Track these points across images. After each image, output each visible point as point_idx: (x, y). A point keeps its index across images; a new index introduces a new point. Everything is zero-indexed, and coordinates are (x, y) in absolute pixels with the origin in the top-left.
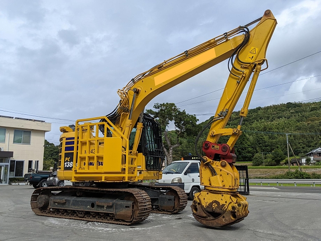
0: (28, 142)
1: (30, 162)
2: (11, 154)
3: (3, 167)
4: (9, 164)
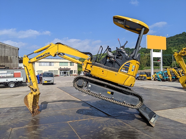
0: (73, 65)
1: (74, 70)
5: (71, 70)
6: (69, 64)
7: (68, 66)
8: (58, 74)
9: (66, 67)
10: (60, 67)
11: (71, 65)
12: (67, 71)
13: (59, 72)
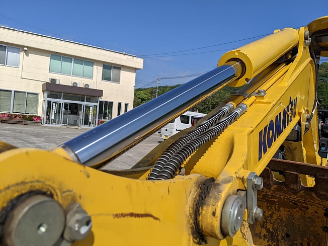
0: (117, 80)
1: (120, 104)
2: (100, 93)
3: (91, 108)
4: (98, 104)
5: (103, 99)
6: (98, 71)
7: (91, 77)
8: (39, 114)
9: (81, 82)
10: (53, 80)
11: (106, 78)
12: (85, 103)
13: (42, 99)
